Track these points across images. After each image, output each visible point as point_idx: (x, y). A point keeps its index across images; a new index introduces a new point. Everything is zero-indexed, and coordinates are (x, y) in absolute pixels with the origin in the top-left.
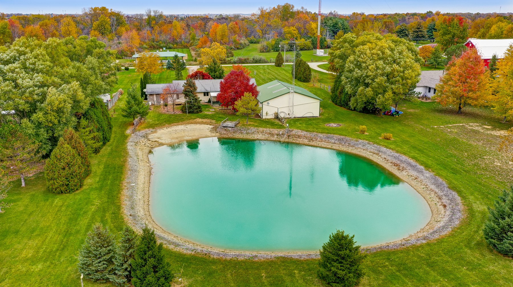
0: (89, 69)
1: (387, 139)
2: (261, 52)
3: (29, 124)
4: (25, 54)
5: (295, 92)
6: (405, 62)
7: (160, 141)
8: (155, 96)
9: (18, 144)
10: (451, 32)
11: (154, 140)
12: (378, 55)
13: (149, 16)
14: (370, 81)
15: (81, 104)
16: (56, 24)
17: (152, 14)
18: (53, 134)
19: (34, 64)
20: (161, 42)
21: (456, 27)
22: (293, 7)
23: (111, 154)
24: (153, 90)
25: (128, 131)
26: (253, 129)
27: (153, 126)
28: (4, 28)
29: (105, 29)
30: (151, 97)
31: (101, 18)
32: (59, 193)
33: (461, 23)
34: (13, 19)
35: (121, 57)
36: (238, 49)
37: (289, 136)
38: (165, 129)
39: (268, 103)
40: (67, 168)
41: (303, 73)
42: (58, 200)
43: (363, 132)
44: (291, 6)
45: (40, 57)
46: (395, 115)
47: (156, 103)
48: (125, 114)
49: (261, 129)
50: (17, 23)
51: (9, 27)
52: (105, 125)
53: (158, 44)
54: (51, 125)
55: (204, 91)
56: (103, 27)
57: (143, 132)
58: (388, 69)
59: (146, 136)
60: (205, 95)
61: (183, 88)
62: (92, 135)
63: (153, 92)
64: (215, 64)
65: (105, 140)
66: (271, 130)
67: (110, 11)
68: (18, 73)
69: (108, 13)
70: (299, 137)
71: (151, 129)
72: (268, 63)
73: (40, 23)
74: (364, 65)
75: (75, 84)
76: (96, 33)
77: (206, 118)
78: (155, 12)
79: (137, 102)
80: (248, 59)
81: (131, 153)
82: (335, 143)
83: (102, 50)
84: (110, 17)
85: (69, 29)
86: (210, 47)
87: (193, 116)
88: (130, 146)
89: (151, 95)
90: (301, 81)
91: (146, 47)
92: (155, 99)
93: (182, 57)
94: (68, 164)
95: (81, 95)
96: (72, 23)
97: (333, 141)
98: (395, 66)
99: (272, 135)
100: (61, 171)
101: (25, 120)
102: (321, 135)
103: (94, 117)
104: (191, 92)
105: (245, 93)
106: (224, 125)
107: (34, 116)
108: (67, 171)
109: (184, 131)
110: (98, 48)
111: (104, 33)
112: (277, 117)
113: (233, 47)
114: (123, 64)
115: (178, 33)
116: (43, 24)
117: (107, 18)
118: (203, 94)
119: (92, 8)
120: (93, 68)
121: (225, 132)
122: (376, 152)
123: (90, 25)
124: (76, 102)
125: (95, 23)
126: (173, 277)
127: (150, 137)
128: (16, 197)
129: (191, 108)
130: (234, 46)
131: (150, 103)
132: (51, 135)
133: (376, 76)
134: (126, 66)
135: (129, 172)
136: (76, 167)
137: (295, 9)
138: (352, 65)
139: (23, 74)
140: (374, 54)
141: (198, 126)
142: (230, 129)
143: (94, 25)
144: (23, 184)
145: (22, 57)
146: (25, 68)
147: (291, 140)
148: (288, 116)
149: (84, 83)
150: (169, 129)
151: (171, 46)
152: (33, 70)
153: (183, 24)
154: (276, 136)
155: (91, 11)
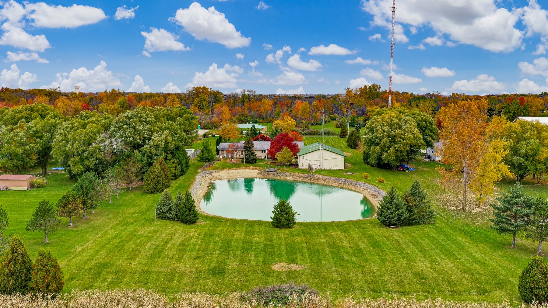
0: (177, 125)
1: (381, 182)
2: (337, 127)
3: (138, 153)
4: (140, 114)
5: (324, 149)
6: (407, 128)
7: (219, 177)
8: (225, 151)
9: (131, 163)
10: (512, 110)
11: (215, 176)
12: (387, 122)
13: (244, 95)
14: (378, 141)
15: (170, 144)
16: (164, 100)
17: (246, 93)
18: (151, 161)
19: (146, 119)
20: (249, 117)
21: (516, 106)
22: (380, 87)
23: (184, 180)
24: (224, 147)
25: (199, 170)
26: (287, 173)
27: (218, 169)
28: (124, 103)
29: (203, 105)
30: (222, 152)
31: (202, 96)
32: (150, 193)
33: (522, 102)
34: (131, 95)
35: (212, 128)
36: (317, 124)
37: (311, 178)
38: (226, 171)
39: (303, 157)
40: (156, 178)
41: (354, 141)
42: (149, 196)
43: (366, 177)
44: (378, 87)
45: (149, 116)
46: (406, 170)
47: (225, 157)
48: (199, 159)
49: (292, 173)
50: (133, 99)
51: (127, 102)
52: (183, 162)
53: (246, 118)
54: (151, 155)
55: (262, 149)
56: (201, 104)
57: (209, 171)
58: (392, 133)
59: (211, 174)
60: (262, 152)
61: (244, 145)
62: (173, 165)
63: (224, 148)
64: (276, 131)
65: (183, 173)
66: (300, 174)
67: (210, 90)
68: (136, 123)
69: (208, 92)
70: (318, 179)
71: (215, 170)
72: (336, 135)
73: (151, 99)
74: (375, 129)
75: (167, 132)
76: (196, 108)
77: (257, 166)
78: (249, 91)
79: (208, 151)
80: (318, 131)
81: (197, 180)
82: (341, 183)
83: (189, 115)
84: (209, 95)
85: (174, 104)
86: (282, 120)
87: (248, 165)
88: (198, 177)
89: (222, 150)
90: (352, 148)
91: (235, 120)
92: (225, 154)
93: (262, 128)
94: (157, 176)
95: (170, 139)
96: (177, 100)
97: (341, 182)
98: (398, 131)
99: (299, 177)
100: (153, 179)
101: (136, 151)
102: (334, 178)
103: (177, 155)
104: (249, 147)
105: (284, 147)
106: (267, 170)
107: (142, 149)
108: (155, 180)
109: (238, 173)
110: (186, 114)
111: (202, 109)
112: (310, 168)
113: (312, 122)
114: (211, 133)
115: (265, 109)
116: (153, 100)
117: (206, 96)
118: (261, 152)
119: (194, 87)
120: (180, 125)
121: (267, 175)
122: (366, 188)
123: (192, 102)
124: (167, 143)
125: (195, 100)
126: (199, 219)
127: (213, 174)
128: (126, 194)
129: (248, 160)
130: (314, 122)
131: (221, 157)
132: (149, 161)
133: (382, 138)
134: (214, 134)
135: (193, 188)
136: (161, 179)
137: (382, 90)
138: (367, 130)
139: (139, 124)
140: (384, 122)
141: (250, 171)
142: (271, 173)
143: (194, 102)
144: (130, 189)
145: (139, 115)
146: (140, 121)
147: (312, 181)
148: (319, 168)
149: (173, 133)
150: (228, 171)
151: (258, 120)
152: (145, 122)
153: (271, 102)
154: (302, 178)
155: (193, 90)
